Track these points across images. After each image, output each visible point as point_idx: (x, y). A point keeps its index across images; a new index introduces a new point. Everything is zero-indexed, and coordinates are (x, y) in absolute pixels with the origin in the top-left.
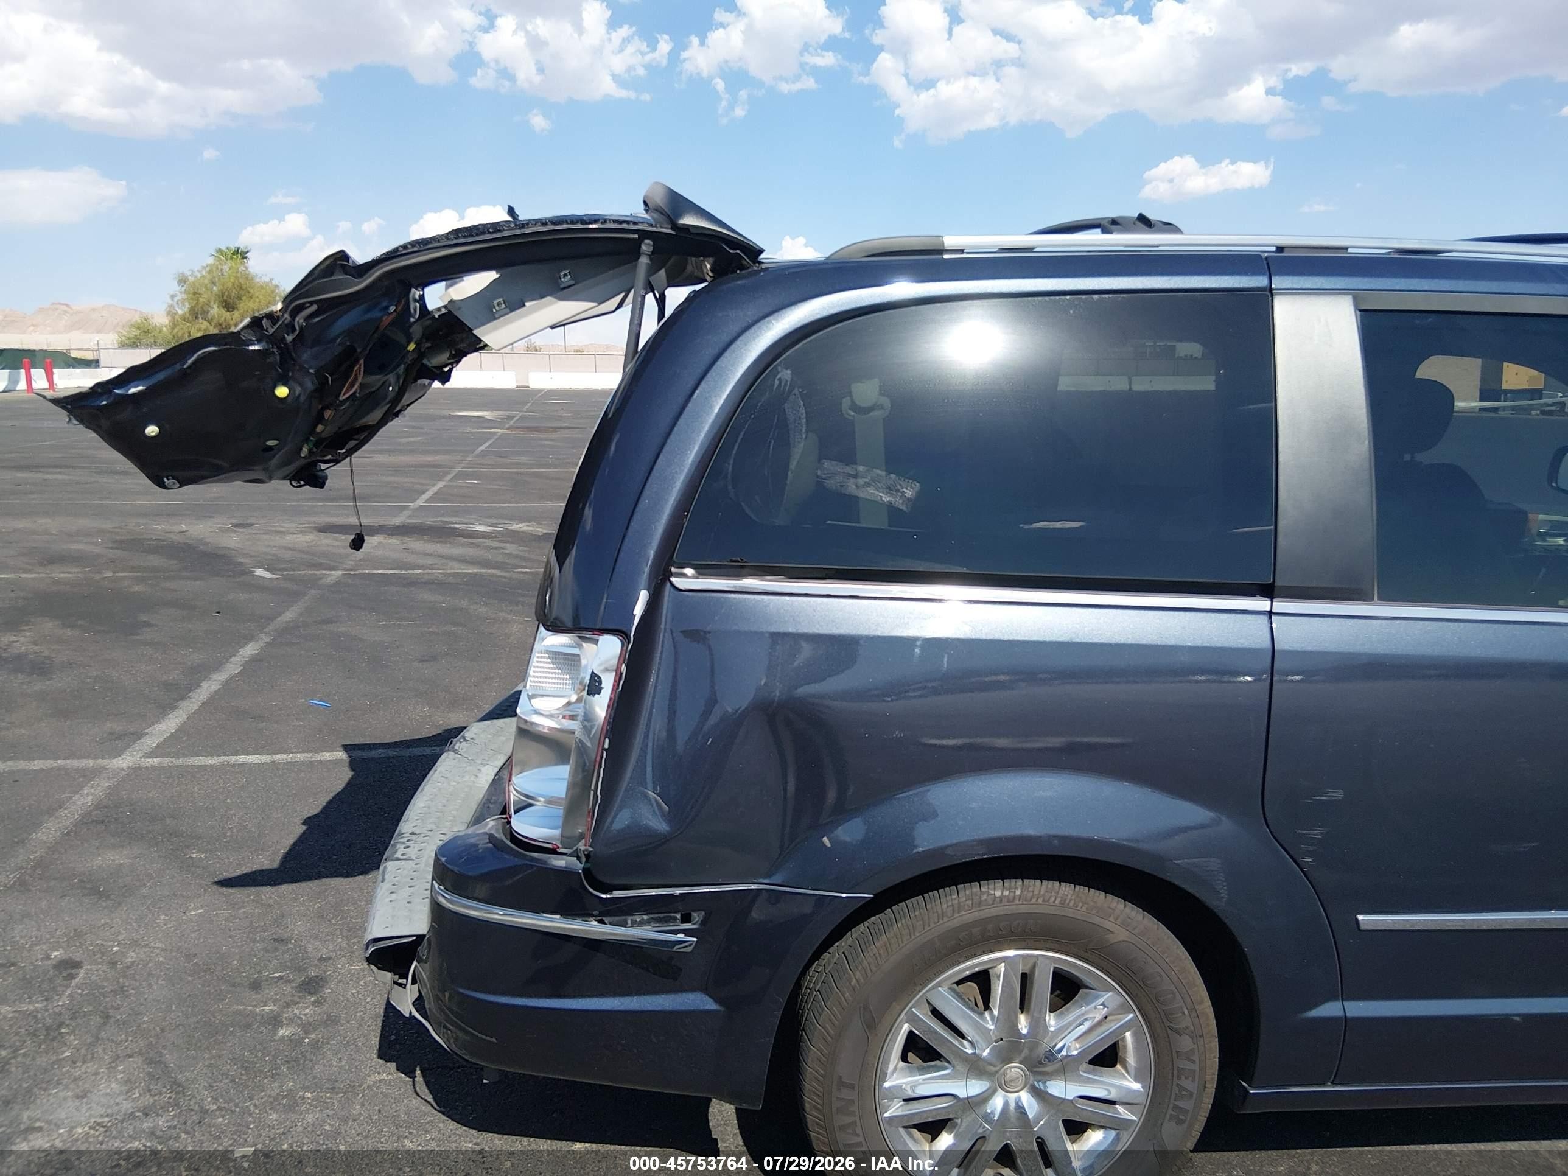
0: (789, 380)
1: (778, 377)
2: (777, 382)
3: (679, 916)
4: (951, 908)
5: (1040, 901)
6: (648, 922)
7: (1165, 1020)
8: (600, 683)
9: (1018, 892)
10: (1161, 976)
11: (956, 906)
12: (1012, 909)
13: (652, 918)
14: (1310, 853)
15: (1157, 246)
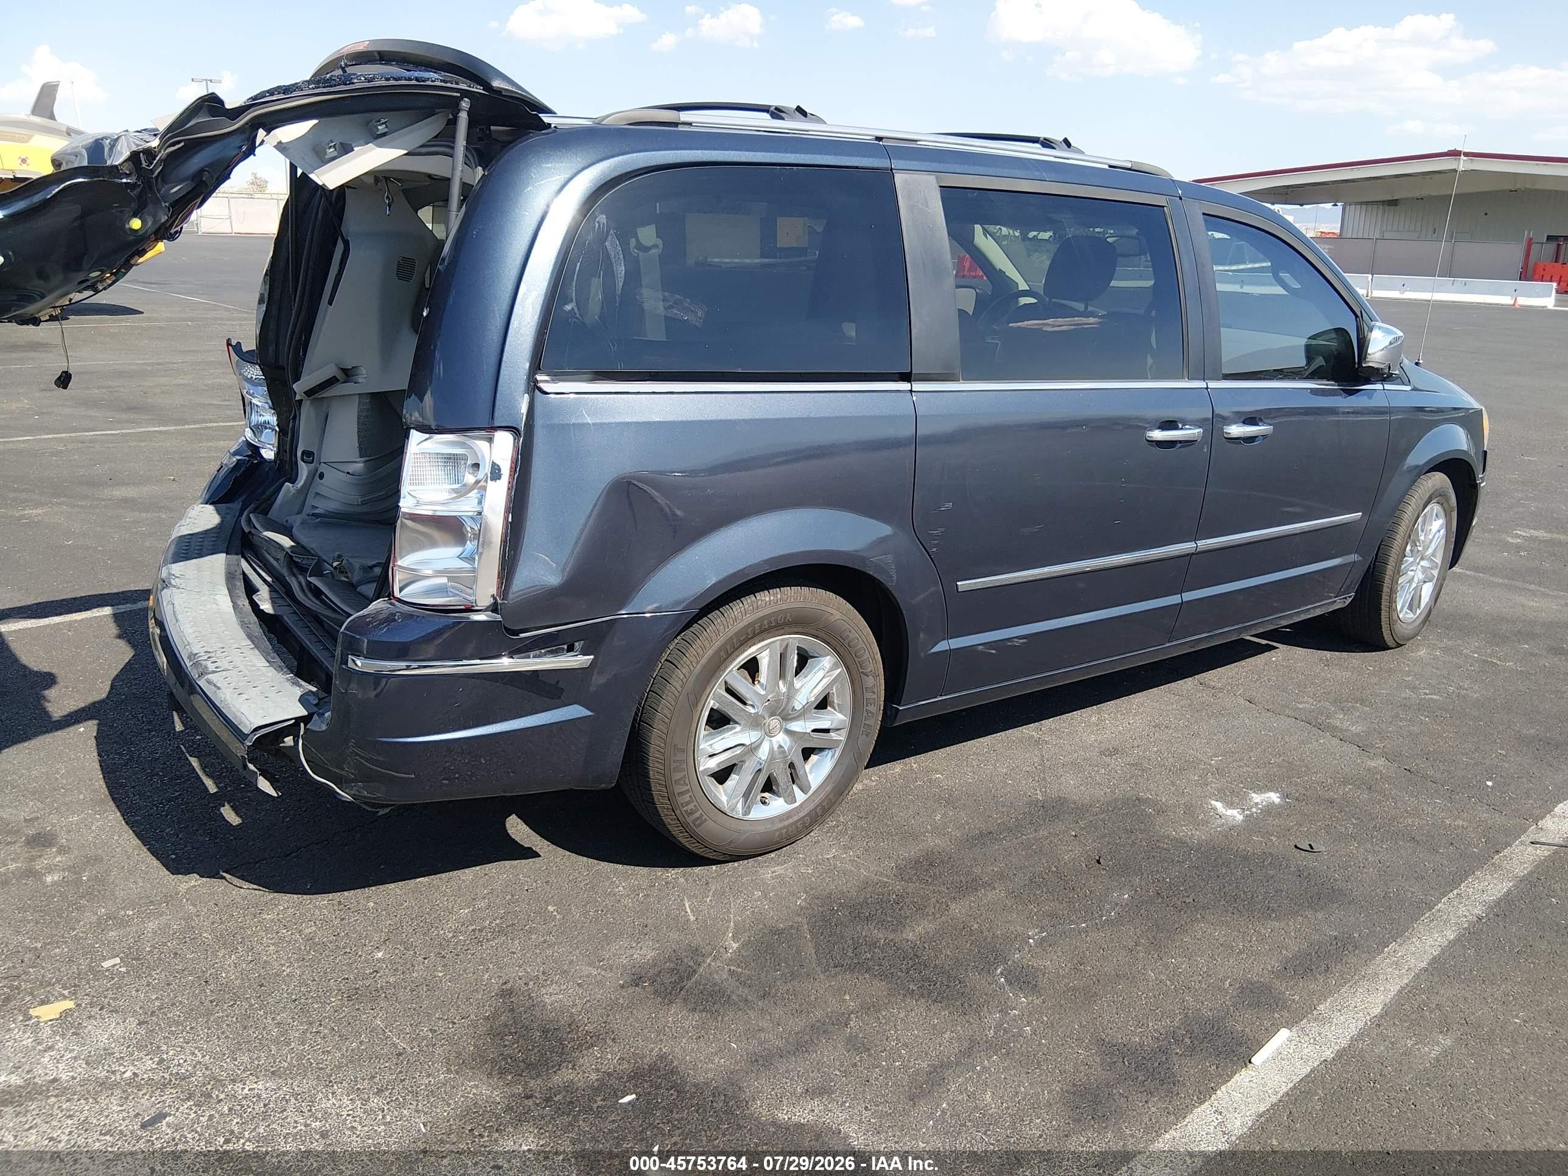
0: (605, 223)
1: (597, 220)
2: (597, 225)
3: (565, 647)
4: (740, 614)
5: (792, 600)
6: (545, 655)
7: (860, 668)
8: (500, 470)
9: (779, 596)
10: (858, 639)
11: (743, 612)
12: (778, 608)
13: (548, 651)
14: (936, 546)
15: (808, 131)
